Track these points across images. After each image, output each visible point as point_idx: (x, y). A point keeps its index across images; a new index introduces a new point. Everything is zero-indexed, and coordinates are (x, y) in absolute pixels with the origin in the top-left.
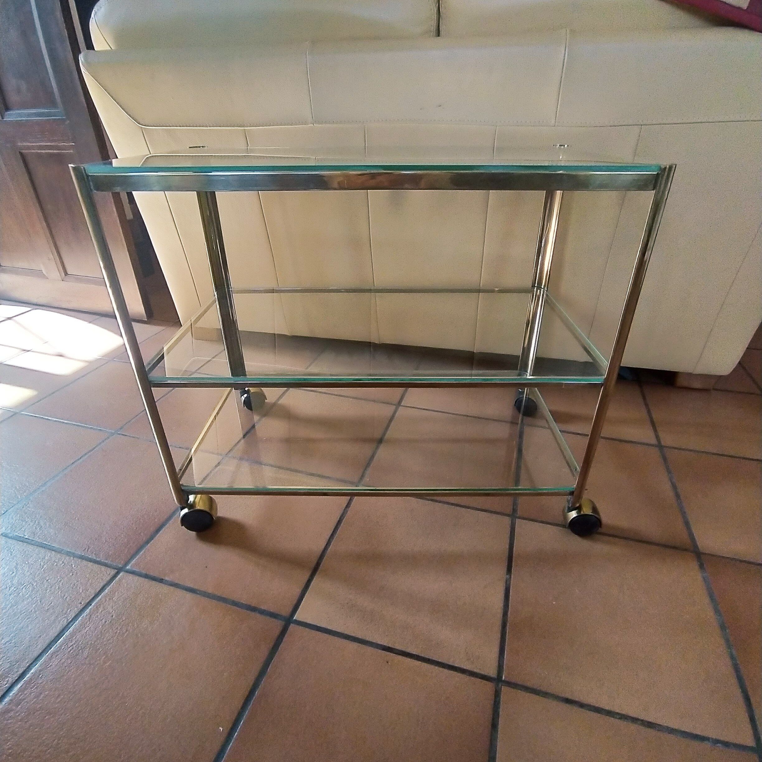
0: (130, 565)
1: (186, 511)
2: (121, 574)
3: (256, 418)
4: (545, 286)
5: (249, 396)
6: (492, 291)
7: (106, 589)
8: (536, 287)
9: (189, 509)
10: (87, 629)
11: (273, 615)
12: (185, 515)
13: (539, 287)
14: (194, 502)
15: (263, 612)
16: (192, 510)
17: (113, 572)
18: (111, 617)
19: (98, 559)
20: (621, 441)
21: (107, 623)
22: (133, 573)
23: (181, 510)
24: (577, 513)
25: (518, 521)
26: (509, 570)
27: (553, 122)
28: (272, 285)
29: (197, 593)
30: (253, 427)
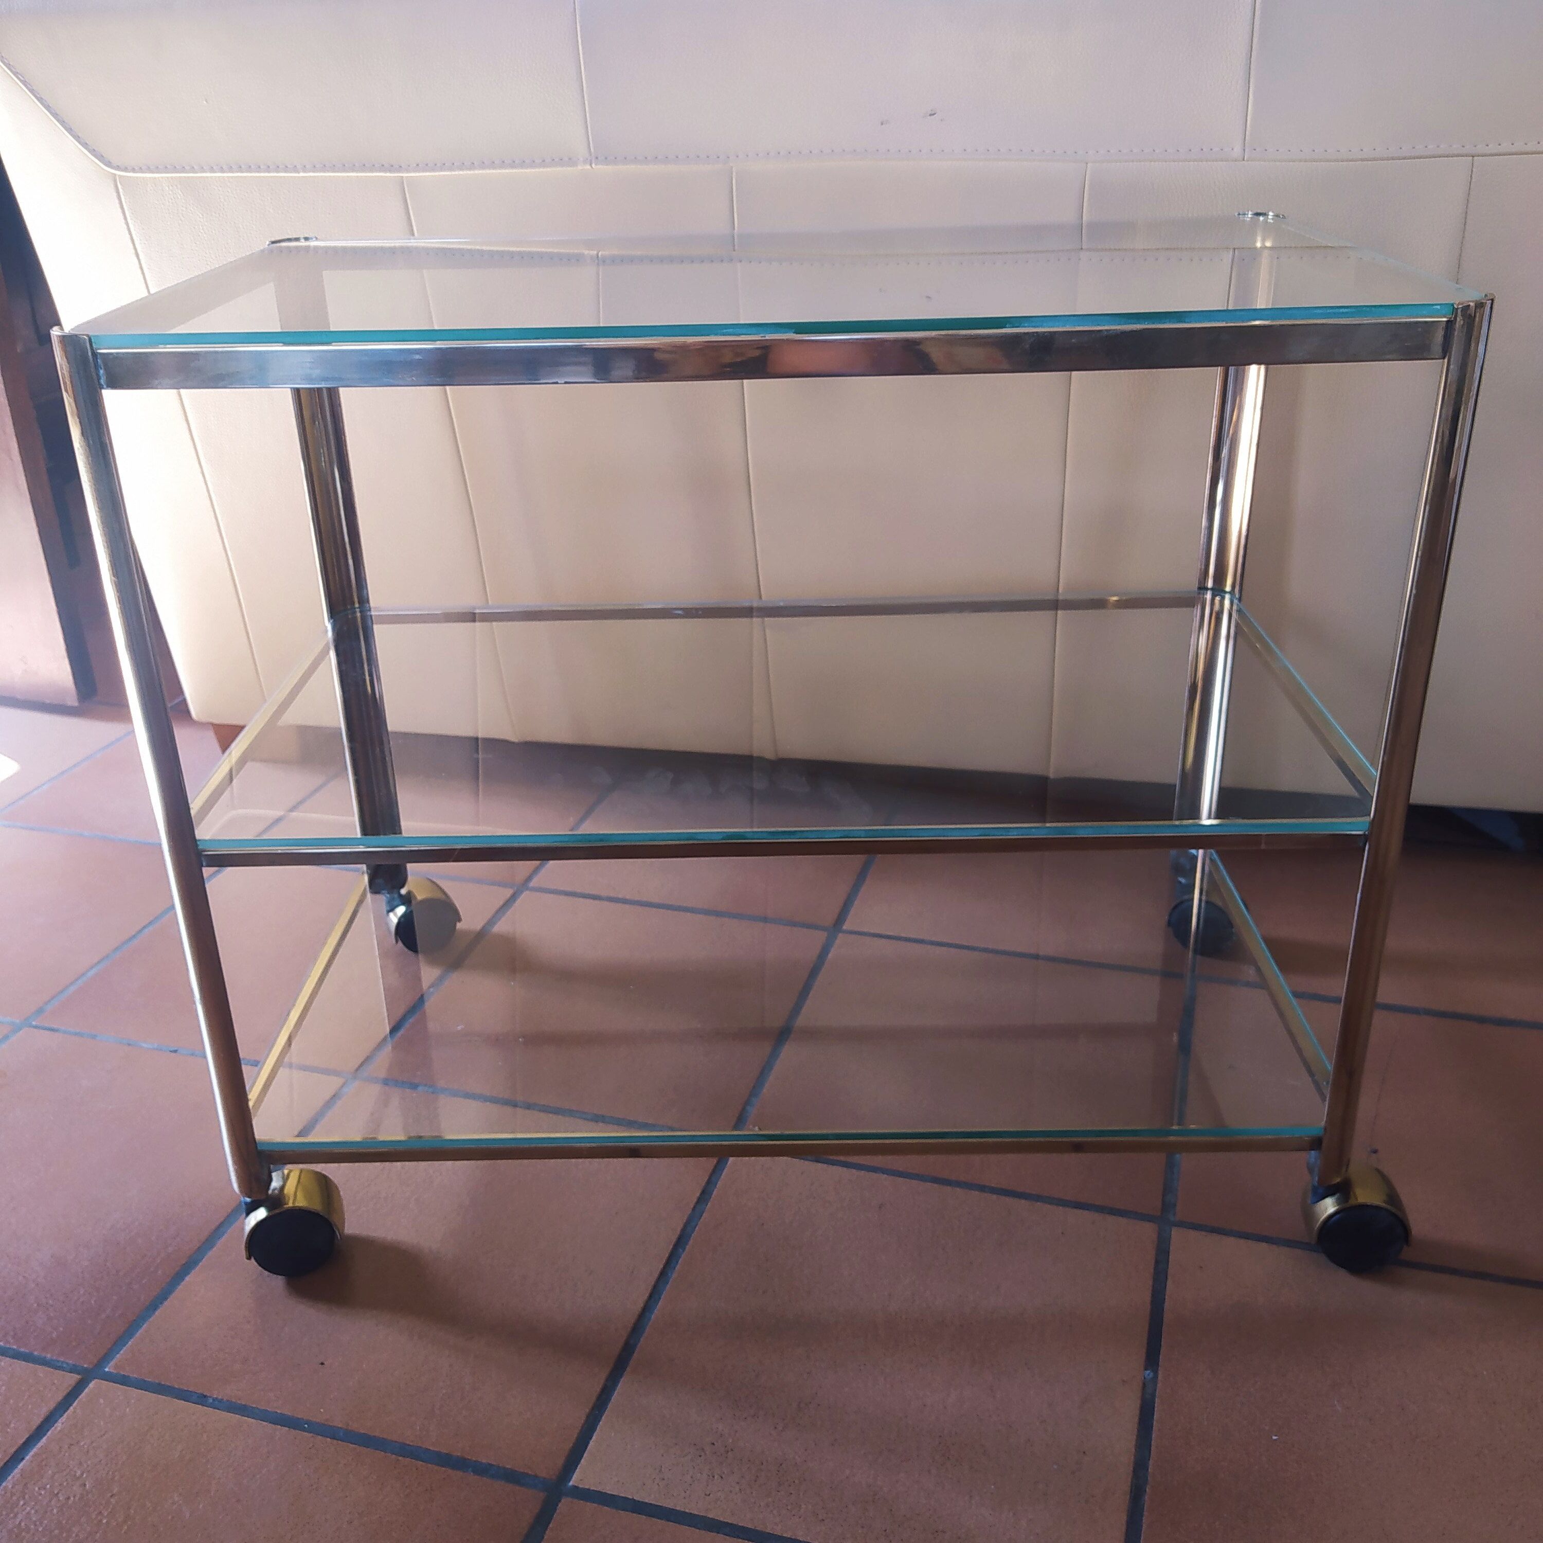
0: (112, 1363)
1: (261, 1214)
2: (91, 1385)
3: (429, 974)
4: (1233, 586)
5: (411, 912)
6: (1099, 604)
7: (56, 1421)
8: (1212, 589)
9: (269, 1209)
10: (20, 1517)
11: (512, 1477)
12: (260, 1225)
13: (1218, 590)
14: (282, 1188)
15: (482, 1470)
16: (277, 1211)
17: (72, 1379)
18: (81, 1486)
19: (22, 1350)
20: (1482, 1020)
21: (70, 1502)
22: (124, 1381)
23: (248, 1214)
24: (1338, 1202)
25: (1175, 1233)
26: (1152, 1359)
27: (1238, 149)
28: (469, 600)
29: (304, 1430)
30: (421, 999)
